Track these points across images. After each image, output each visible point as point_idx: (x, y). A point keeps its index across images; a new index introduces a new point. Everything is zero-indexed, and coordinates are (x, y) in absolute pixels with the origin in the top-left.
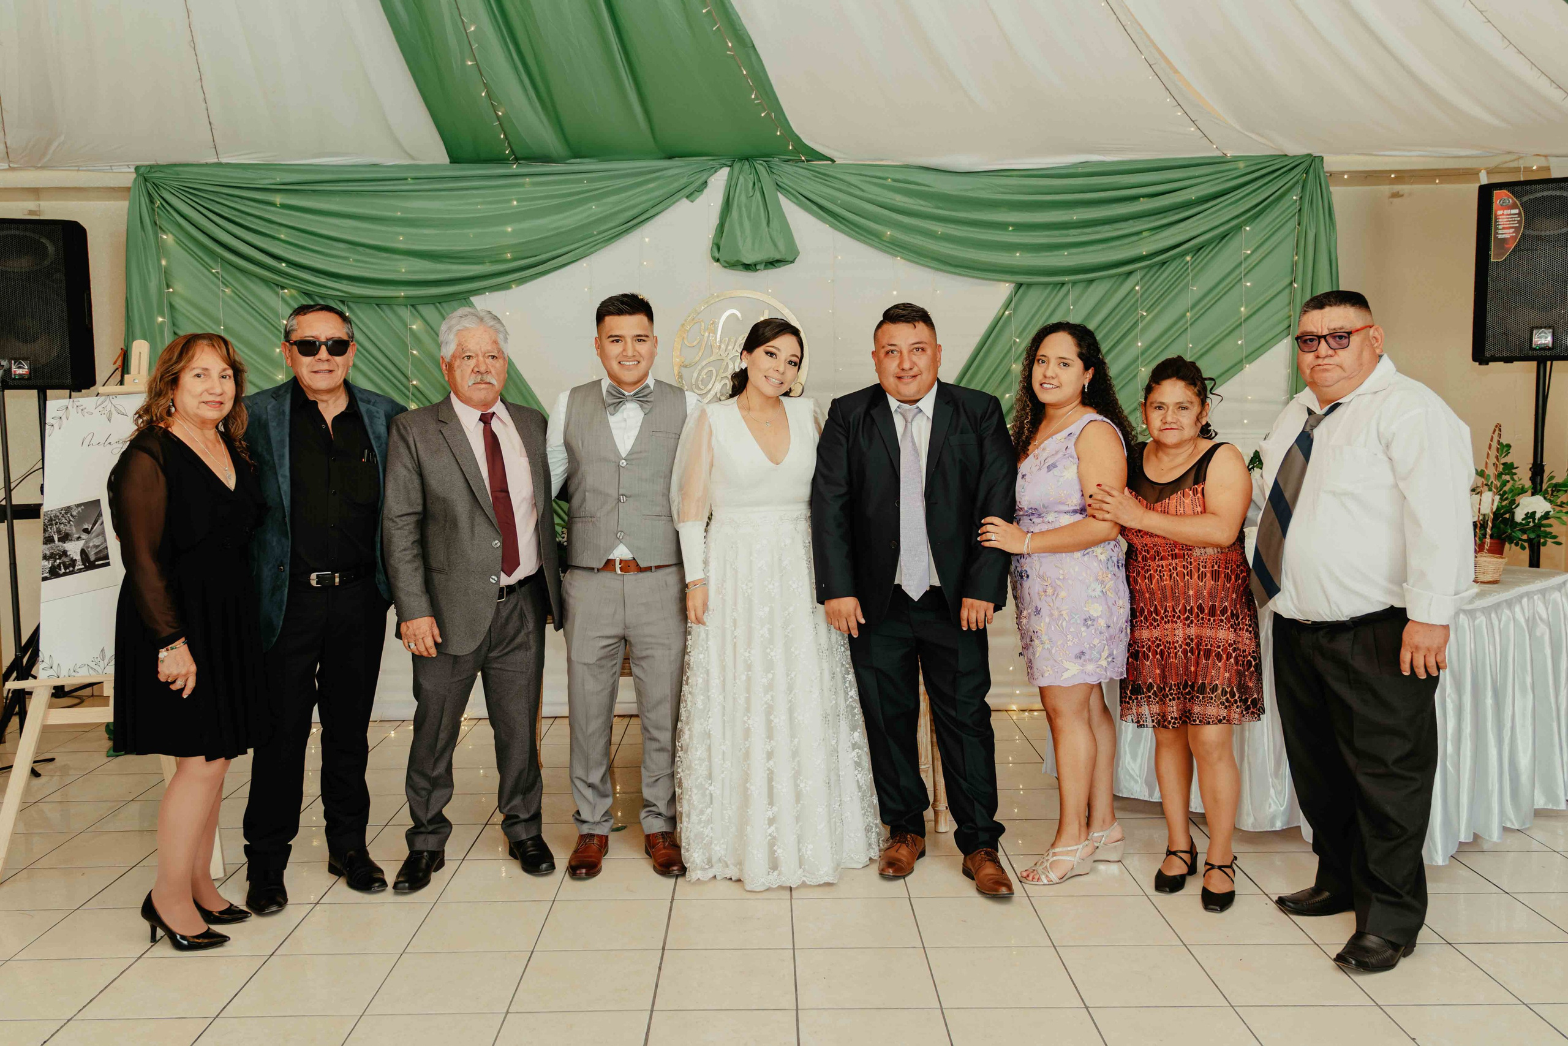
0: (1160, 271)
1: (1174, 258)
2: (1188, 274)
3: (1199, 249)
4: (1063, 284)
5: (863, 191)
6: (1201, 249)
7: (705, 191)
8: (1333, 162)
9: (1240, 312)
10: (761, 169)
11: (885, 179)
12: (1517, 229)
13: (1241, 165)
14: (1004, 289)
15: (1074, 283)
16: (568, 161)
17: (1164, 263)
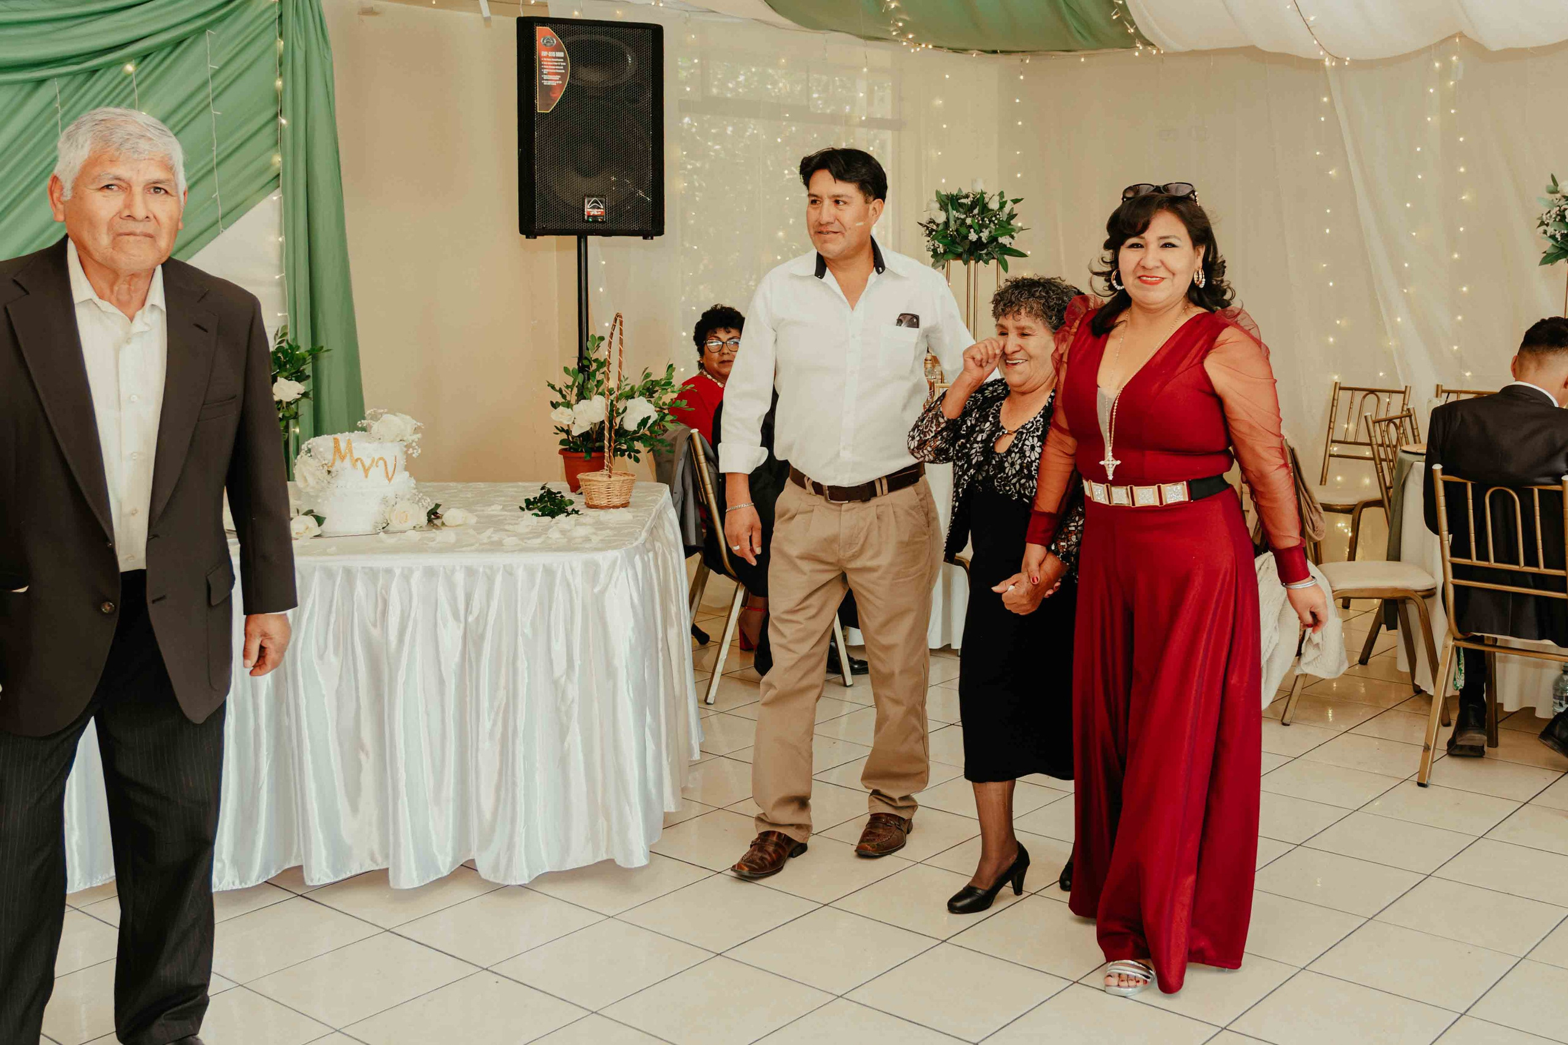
0: (88, 84)
1: (109, 65)
2: (133, 91)
3: (144, 56)
6: (145, 57)
12: (566, 77)
17: (94, 71)
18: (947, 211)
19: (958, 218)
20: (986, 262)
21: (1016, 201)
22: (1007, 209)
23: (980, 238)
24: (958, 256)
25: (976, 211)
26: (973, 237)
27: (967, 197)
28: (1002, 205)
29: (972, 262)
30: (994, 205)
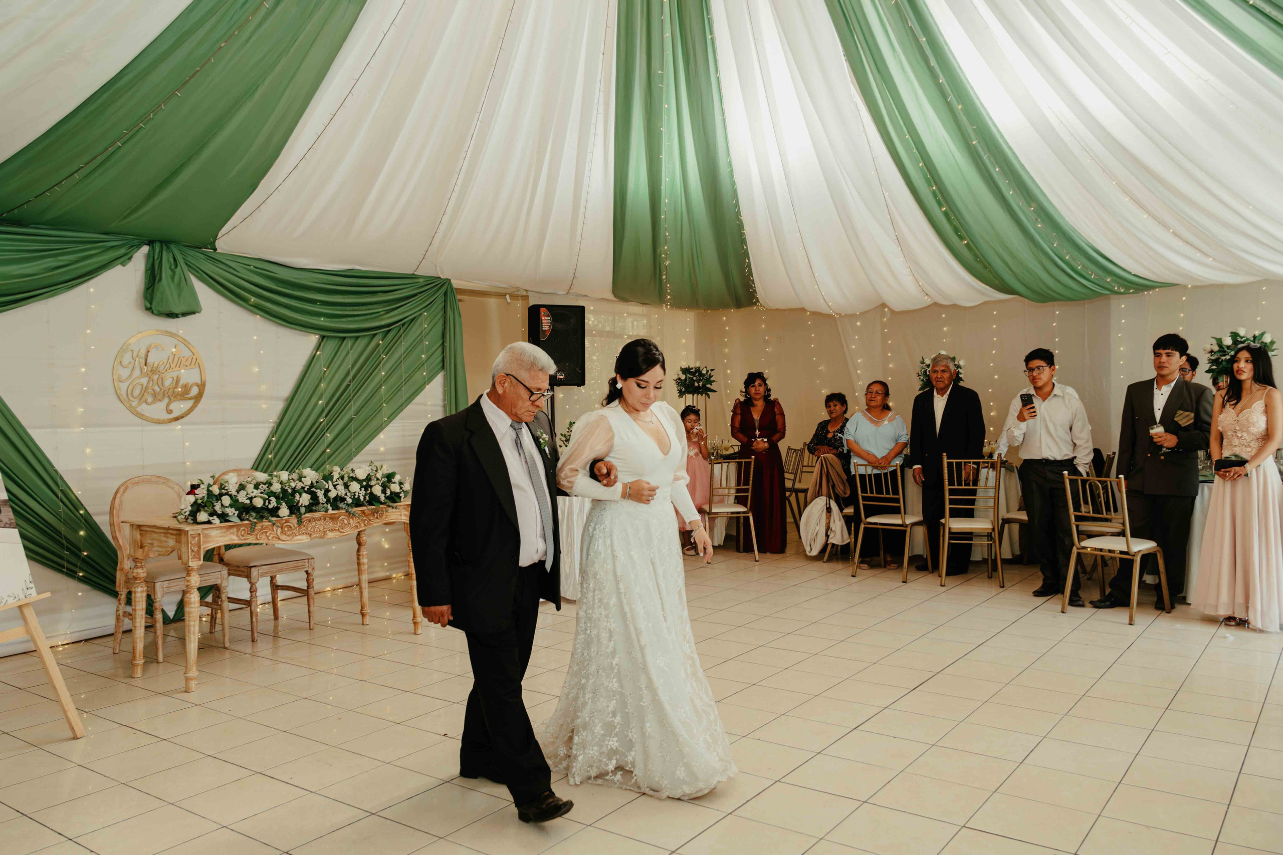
0: (389, 334)
2: (401, 335)
4: (344, 338)
5: (237, 271)
7: (132, 259)
8: (456, 283)
9: (422, 358)
10: (176, 252)
11: (250, 266)
12: (550, 326)
13: (421, 280)
14: (313, 339)
15: (351, 337)
16: (31, 226)
17: (389, 331)
18: (685, 374)
19: (690, 378)
20: (702, 395)
21: (712, 370)
22: (709, 373)
23: (699, 385)
24: (690, 393)
25: (697, 374)
26: (696, 384)
27: (692, 368)
28: (707, 371)
29: (695, 395)
30: (704, 372)
